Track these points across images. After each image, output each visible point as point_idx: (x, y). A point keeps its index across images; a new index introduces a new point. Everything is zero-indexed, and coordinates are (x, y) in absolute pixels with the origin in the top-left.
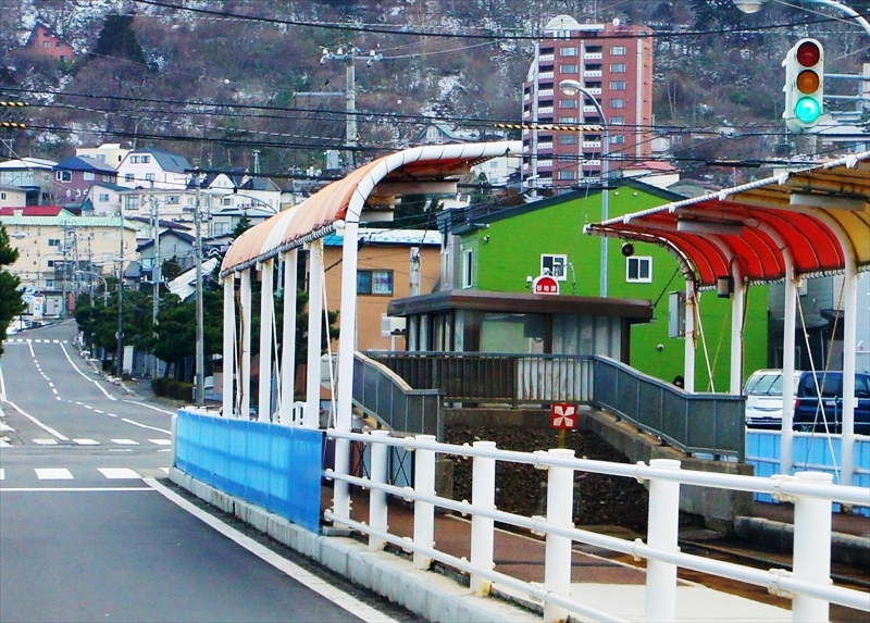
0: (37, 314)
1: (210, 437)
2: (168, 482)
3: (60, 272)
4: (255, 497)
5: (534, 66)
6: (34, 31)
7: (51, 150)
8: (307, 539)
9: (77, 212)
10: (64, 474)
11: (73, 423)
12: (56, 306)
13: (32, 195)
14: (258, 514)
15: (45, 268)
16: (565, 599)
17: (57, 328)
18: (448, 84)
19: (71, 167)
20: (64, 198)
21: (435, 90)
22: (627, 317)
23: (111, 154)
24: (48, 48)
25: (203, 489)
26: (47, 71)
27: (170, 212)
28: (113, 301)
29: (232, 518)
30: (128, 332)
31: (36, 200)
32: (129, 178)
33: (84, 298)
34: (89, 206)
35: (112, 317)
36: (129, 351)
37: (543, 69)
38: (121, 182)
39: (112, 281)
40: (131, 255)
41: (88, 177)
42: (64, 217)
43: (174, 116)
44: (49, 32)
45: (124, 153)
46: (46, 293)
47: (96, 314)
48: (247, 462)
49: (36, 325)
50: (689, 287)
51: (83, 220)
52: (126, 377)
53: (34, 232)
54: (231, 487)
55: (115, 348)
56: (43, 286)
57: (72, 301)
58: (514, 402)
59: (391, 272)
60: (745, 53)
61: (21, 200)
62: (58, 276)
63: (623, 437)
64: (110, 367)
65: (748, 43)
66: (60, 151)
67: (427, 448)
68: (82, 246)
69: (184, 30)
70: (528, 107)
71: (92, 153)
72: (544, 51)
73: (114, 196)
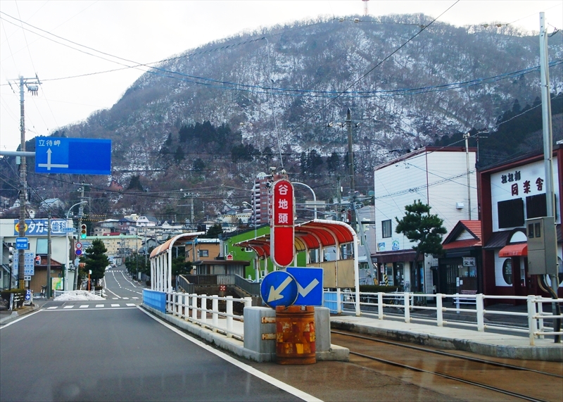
0: (115, 264)
1: (149, 295)
2: (141, 306)
3: (121, 252)
4: (156, 308)
5: (254, 187)
6: (111, 182)
7: (117, 217)
8: (164, 315)
9: (125, 234)
10: (118, 305)
11: (122, 294)
12: (120, 261)
13: (112, 229)
14: (157, 311)
15: (116, 250)
16: (217, 326)
17: (121, 267)
18: (230, 193)
19: (123, 221)
20: (121, 230)
21: (227, 194)
22: (244, 265)
23: (134, 217)
24: (115, 187)
25: (148, 307)
26: (116, 193)
27: (152, 233)
28: (135, 259)
29: (153, 313)
30: (140, 268)
31: (114, 231)
32: (140, 223)
33: (127, 259)
34: (128, 232)
35: (135, 264)
36: (140, 274)
37: (257, 188)
38: (137, 225)
39: (135, 253)
40: (140, 246)
41: (128, 224)
42: (121, 236)
43: (152, 205)
44: (115, 182)
45: (138, 217)
46: (117, 257)
47: (130, 263)
48: (154, 300)
49: (114, 266)
50: (257, 258)
51: (127, 236)
52: (139, 281)
53: (113, 241)
54: (153, 306)
55: (136, 273)
56: (116, 255)
57: (124, 259)
58: (217, 285)
59: (208, 251)
60: (316, 181)
61: (109, 231)
62: (120, 253)
63: (239, 292)
64: (135, 278)
65: (317, 178)
66: (120, 216)
67: (195, 296)
68: (126, 244)
69: (154, 180)
70: (253, 199)
71: (129, 217)
72: (256, 183)
73: (135, 229)
